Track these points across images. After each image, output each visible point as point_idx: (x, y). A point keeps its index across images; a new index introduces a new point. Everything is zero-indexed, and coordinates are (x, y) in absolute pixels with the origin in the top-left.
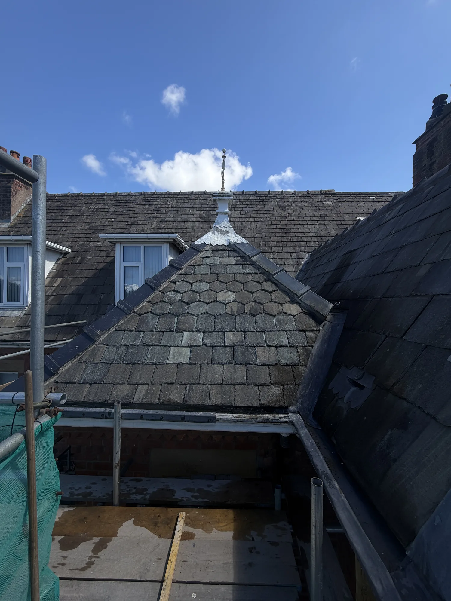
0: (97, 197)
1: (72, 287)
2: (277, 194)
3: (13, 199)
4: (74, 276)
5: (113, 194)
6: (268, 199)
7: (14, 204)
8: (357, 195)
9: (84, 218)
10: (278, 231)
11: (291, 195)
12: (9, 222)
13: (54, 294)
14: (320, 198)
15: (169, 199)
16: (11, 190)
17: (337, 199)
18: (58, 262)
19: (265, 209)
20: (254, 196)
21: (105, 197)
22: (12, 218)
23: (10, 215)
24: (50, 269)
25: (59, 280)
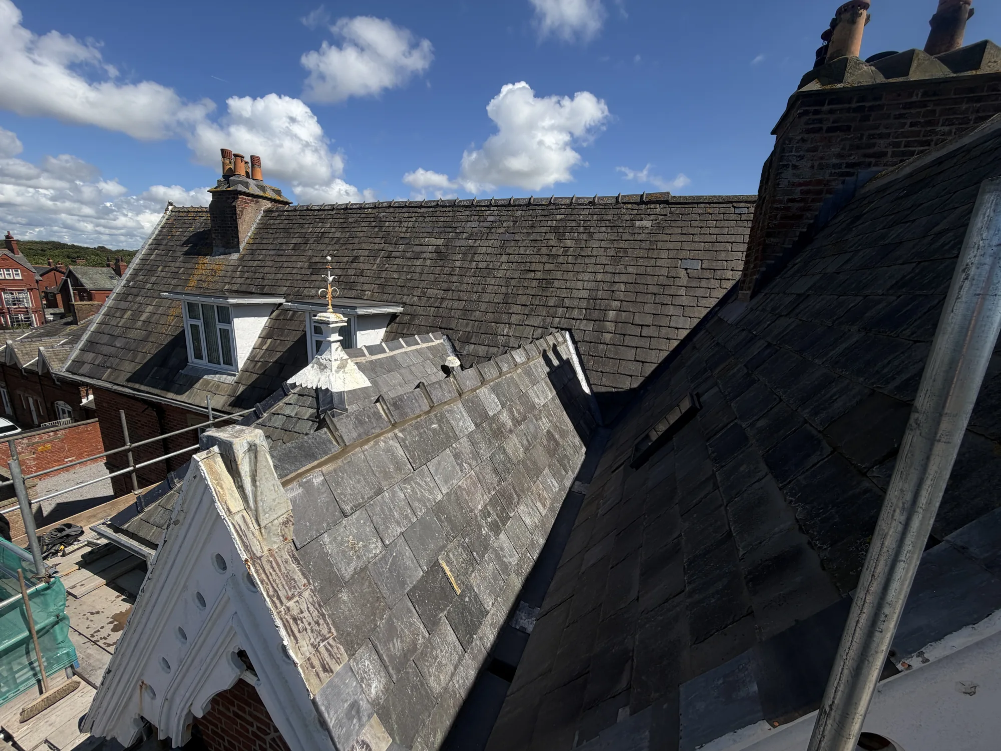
0: (326, 213)
1: (278, 353)
2: (562, 205)
3: (239, 222)
4: (282, 339)
5: (343, 207)
6: (545, 216)
7: (241, 228)
8: (713, 203)
9: (307, 248)
10: (535, 283)
11: (586, 205)
12: (239, 252)
13: (261, 360)
14: (635, 212)
15: (406, 215)
16: (235, 211)
17: (666, 215)
18: (272, 317)
19: (531, 237)
20: (525, 208)
21: (334, 212)
22: (241, 246)
23: (238, 243)
24: (263, 326)
25: (269, 341)
